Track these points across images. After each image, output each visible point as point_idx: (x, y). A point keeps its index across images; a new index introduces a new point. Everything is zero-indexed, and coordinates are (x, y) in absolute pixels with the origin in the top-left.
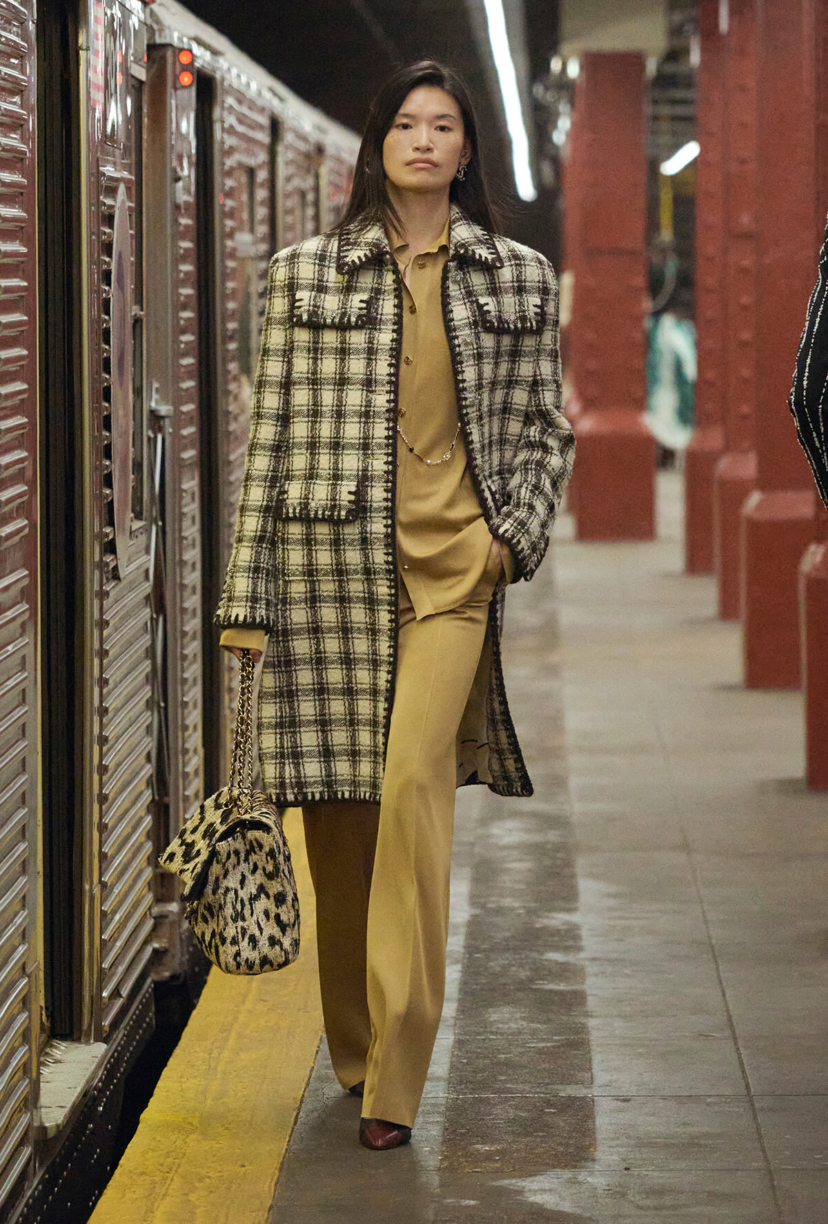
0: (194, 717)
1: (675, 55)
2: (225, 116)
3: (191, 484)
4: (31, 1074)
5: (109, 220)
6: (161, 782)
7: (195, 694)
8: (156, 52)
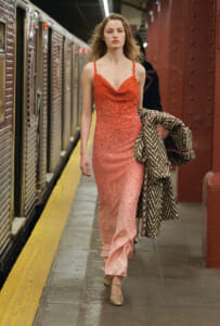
0: (45, 154)
1: (143, 26)
2: (54, 36)
3: (45, 108)
4: (10, 224)
6: (38, 166)
7: (45, 149)
8: (41, 23)
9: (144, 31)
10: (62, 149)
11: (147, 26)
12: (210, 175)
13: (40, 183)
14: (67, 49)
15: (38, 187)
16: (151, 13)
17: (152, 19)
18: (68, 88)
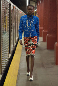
9: (36, 7)
12: (56, 43)
16: (38, 3)
17: (38, 5)
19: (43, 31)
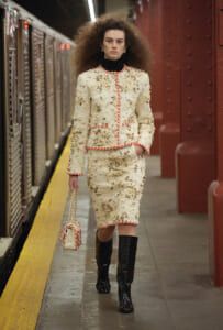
0: (29, 165)
1: (130, 16)
2: (34, 34)
3: (28, 115)
5: (10, 59)
6: (23, 180)
7: (29, 160)
8: (20, 22)
10: (47, 159)
11: (135, 17)
12: (215, 184)
13: (25, 198)
14: (48, 46)
15: (23, 202)
16: (140, 3)
17: (141, 9)
18: (51, 91)
19: (163, 128)
